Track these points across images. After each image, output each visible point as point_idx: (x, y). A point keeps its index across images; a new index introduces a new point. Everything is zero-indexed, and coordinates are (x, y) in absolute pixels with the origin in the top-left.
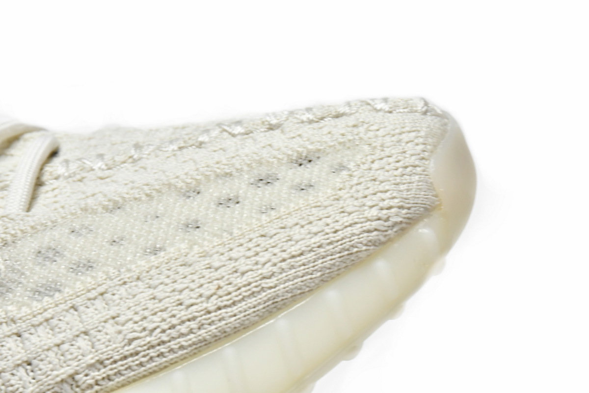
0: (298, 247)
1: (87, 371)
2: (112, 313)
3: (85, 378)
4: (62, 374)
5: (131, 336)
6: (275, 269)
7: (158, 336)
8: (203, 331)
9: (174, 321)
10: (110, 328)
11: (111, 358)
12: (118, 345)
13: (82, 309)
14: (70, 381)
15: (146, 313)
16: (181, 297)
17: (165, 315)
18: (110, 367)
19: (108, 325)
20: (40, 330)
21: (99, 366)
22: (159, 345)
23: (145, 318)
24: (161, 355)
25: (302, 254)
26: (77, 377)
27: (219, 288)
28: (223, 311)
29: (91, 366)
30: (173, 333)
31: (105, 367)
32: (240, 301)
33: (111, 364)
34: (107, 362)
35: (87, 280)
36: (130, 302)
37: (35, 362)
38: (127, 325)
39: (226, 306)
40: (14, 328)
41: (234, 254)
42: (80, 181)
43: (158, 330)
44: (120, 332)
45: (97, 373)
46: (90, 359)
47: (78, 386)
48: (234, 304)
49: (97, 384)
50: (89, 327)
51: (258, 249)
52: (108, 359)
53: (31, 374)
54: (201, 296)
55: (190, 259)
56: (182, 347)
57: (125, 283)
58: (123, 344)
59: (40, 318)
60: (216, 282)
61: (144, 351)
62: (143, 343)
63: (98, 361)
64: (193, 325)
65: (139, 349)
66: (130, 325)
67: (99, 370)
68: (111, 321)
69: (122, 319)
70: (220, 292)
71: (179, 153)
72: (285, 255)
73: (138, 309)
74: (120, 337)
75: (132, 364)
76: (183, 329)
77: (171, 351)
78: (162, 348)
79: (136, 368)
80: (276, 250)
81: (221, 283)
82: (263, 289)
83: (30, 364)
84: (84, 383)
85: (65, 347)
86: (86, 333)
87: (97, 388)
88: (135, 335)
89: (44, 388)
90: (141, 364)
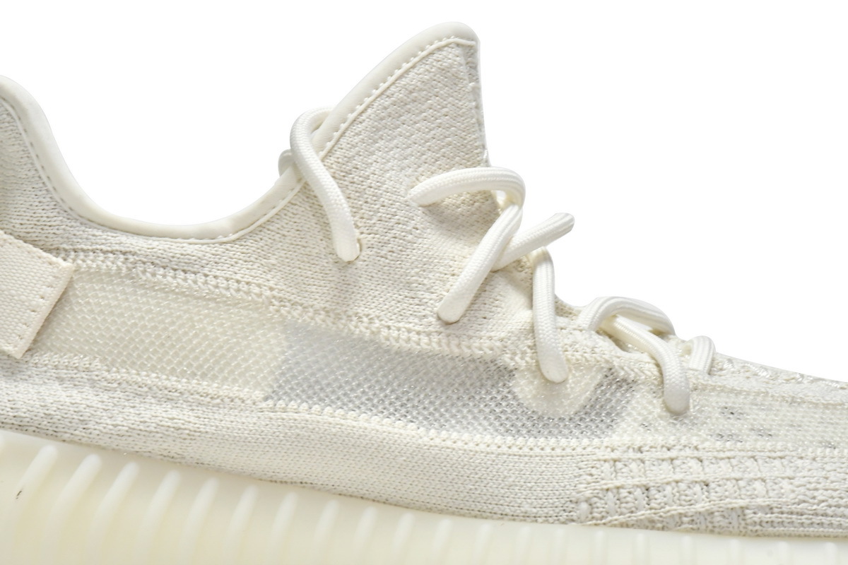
1: (756, 510)
2: (788, 474)
3: (753, 515)
4: (736, 503)
5: (801, 497)
7: (824, 508)
9: (841, 502)
10: (785, 483)
11: (781, 508)
12: (789, 500)
13: (761, 461)
14: (739, 512)
15: (819, 487)
17: (834, 494)
18: (776, 515)
20: (722, 463)
21: (767, 510)
22: (822, 515)
23: (817, 489)
24: (821, 524)
26: (747, 511)
29: (761, 508)
30: (838, 511)
31: (772, 513)
33: (778, 513)
34: (776, 510)
36: (805, 474)
37: (712, 485)
38: (800, 488)
40: (696, 454)
43: (826, 504)
44: (793, 491)
45: (763, 515)
46: (760, 501)
47: (744, 520)
49: (761, 525)
50: (767, 477)
52: (777, 507)
53: (706, 493)
56: (840, 526)
58: (793, 501)
59: (722, 455)
61: (809, 514)
62: (809, 508)
63: (768, 505)
65: (806, 511)
66: (803, 489)
67: (766, 514)
68: (787, 480)
69: (796, 482)
73: (812, 480)
74: (792, 496)
75: (795, 521)
77: (831, 524)
78: (824, 520)
79: (797, 525)
83: (707, 485)
84: (751, 518)
85: (742, 483)
86: (764, 480)
87: (758, 527)
88: (806, 499)
89: (715, 508)
90: (802, 524)
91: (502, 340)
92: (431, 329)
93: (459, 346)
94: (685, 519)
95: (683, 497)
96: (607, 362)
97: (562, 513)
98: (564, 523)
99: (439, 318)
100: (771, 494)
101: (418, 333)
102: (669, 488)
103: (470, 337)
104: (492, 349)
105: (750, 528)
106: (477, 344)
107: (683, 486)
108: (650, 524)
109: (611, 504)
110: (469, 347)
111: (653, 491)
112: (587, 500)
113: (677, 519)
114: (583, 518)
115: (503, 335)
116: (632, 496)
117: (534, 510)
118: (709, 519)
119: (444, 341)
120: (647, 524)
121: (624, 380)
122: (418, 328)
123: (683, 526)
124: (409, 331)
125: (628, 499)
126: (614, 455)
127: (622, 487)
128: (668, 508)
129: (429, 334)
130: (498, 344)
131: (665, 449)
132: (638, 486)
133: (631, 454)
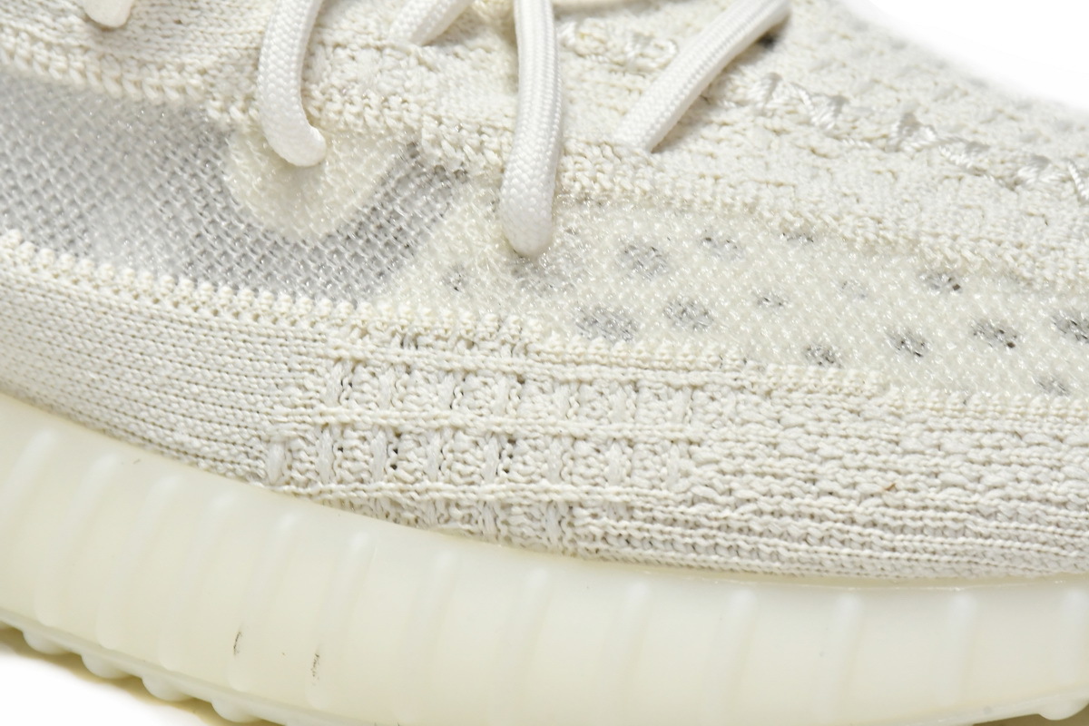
0: (1063, 488)
1: (598, 511)
2: (691, 431)
3: (589, 520)
4: (557, 492)
5: (700, 491)
6: (1004, 507)
7: (746, 517)
8: (825, 548)
9: (787, 506)
10: (674, 457)
11: (651, 510)
12: (672, 495)
13: (646, 394)
14: (564, 510)
15: (748, 466)
16: (820, 470)
17: (777, 486)
18: (639, 524)
19: (674, 450)
20: (562, 392)
21: (622, 512)
22: (740, 530)
23: (742, 473)
24: (737, 550)
25: (1064, 504)
26: (578, 511)
27: (892, 488)
28: (877, 532)
29: (610, 507)
30: (775, 524)
31: (632, 518)
32: (914, 531)
33: (645, 520)
34: (638, 514)
35: (684, 346)
36: (731, 431)
37: (522, 445)
38: (705, 468)
39: (885, 526)
40: (520, 363)
41: (949, 442)
42: (777, 132)
43: (752, 507)
44: (687, 475)
45: (612, 522)
46: (610, 492)
47: (571, 525)
48: (902, 529)
49: (604, 539)
50: (642, 437)
51: (995, 455)
52: (643, 509)
53: (507, 460)
54: (854, 485)
55: (870, 408)
56: (775, 556)
57: (742, 389)
58: (680, 497)
59: (570, 373)
60: (891, 475)
61: (711, 528)
62: (713, 514)
63: (626, 502)
64: (815, 529)
65: (704, 521)
66: (710, 471)
67: (619, 519)
68: (683, 447)
69: (702, 453)
70: (890, 498)
71: (969, 179)
72: (1034, 491)
73: (738, 450)
74: (684, 483)
75: (678, 538)
76: (796, 527)
77: (755, 552)
78: (741, 540)
79: (681, 548)
80: (1024, 474)
81: (901, 482)
82: (963, 532)
83: (512, 442)
84: (584, 526)
85: (584, 448)
86: (631, 443)
87: (601, 545)
88: (710, 493)
89: (515, 498)
90: (694, 546)
91: (203, 72)
92: (71, 41)
93: (119, 81)
94: (456, 512)
95: (459, 466)
96: (410, 130)
97: (242, 458)
98: (243, 479)
99: (87, 19)
100: (636, 479)
101: (49, 46)
102: (436, 441)
103: (142, 64)
104: (182, 90)
105: (582, 544)
106: (154, 80)
107: (464, 440)
108: (393, 511)
109: (325, 459)
110: (138, 85)
111: (407, 443)
112: (286, 442)
113: (441, 508)
114: (273, 477)
115: (208, 61)
116: (366, 447)
117: (196, 443)
118: (502, 516)
119: (93, 68)
120: (387, 507)
121: (439, 171)
122: (48, 36)
123: (451, 525)
124: (34, 39)
125: (358, 453)
126: (360, 349)
127: (352, 426)
128: (427, 483)
129: (66, 50)
130: (196, 80)
131: (462, 345)
132: (381, 427)
133: (394, 351)
